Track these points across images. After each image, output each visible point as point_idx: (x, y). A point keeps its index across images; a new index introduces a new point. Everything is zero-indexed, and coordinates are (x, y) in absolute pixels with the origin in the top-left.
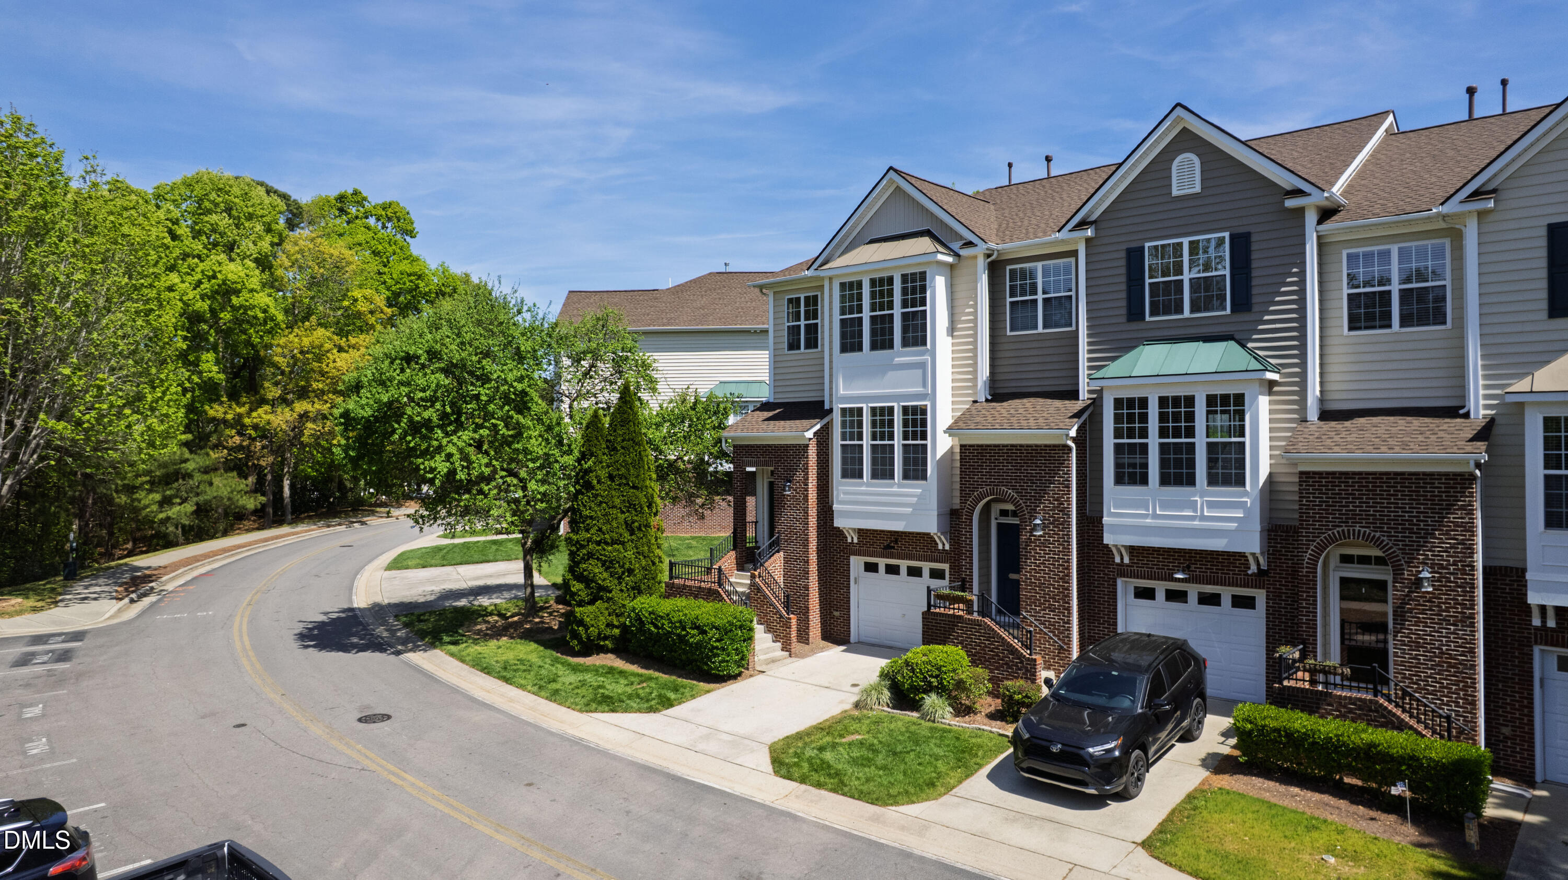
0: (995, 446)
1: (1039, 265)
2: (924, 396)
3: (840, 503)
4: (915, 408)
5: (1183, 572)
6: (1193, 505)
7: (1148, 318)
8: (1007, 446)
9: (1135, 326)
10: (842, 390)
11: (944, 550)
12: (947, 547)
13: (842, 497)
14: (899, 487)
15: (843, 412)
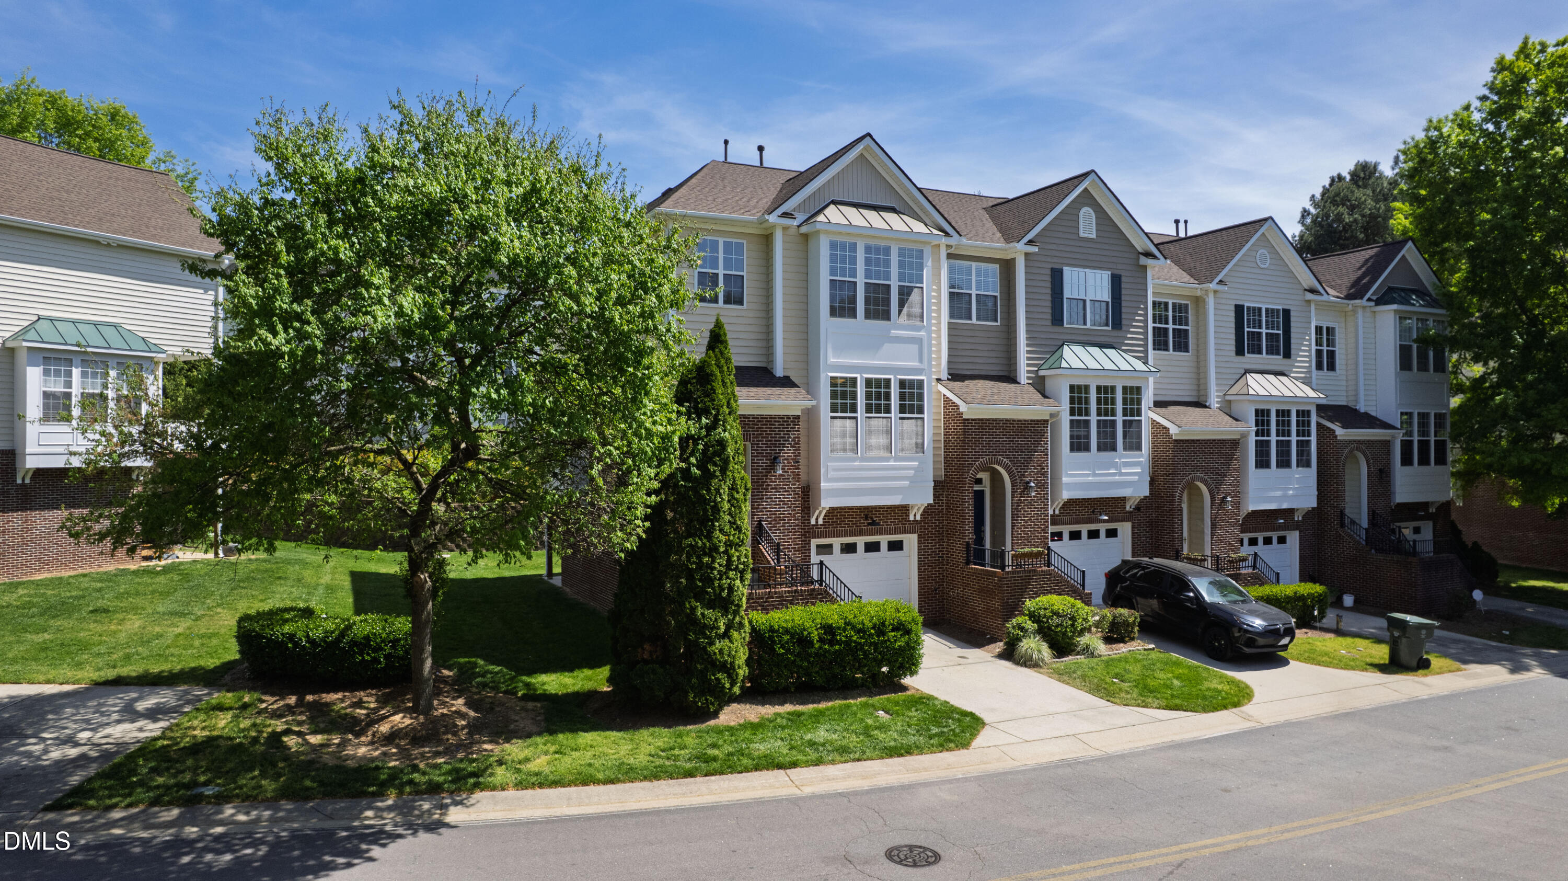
0: (993, 420)
1: (974, 265)
2: (919, 371)
3: (828, 480)
4: (912, 382)
5: (1106, 515)
6: (1115, 466)
7: (1065, 325)
8: (1002, 420)
9: (1057, 329)
10: (832, 360)
11: (915, 520)
12: (918, 518)
13: (832, 474)
14: (895, 461)
15: (834, 382)
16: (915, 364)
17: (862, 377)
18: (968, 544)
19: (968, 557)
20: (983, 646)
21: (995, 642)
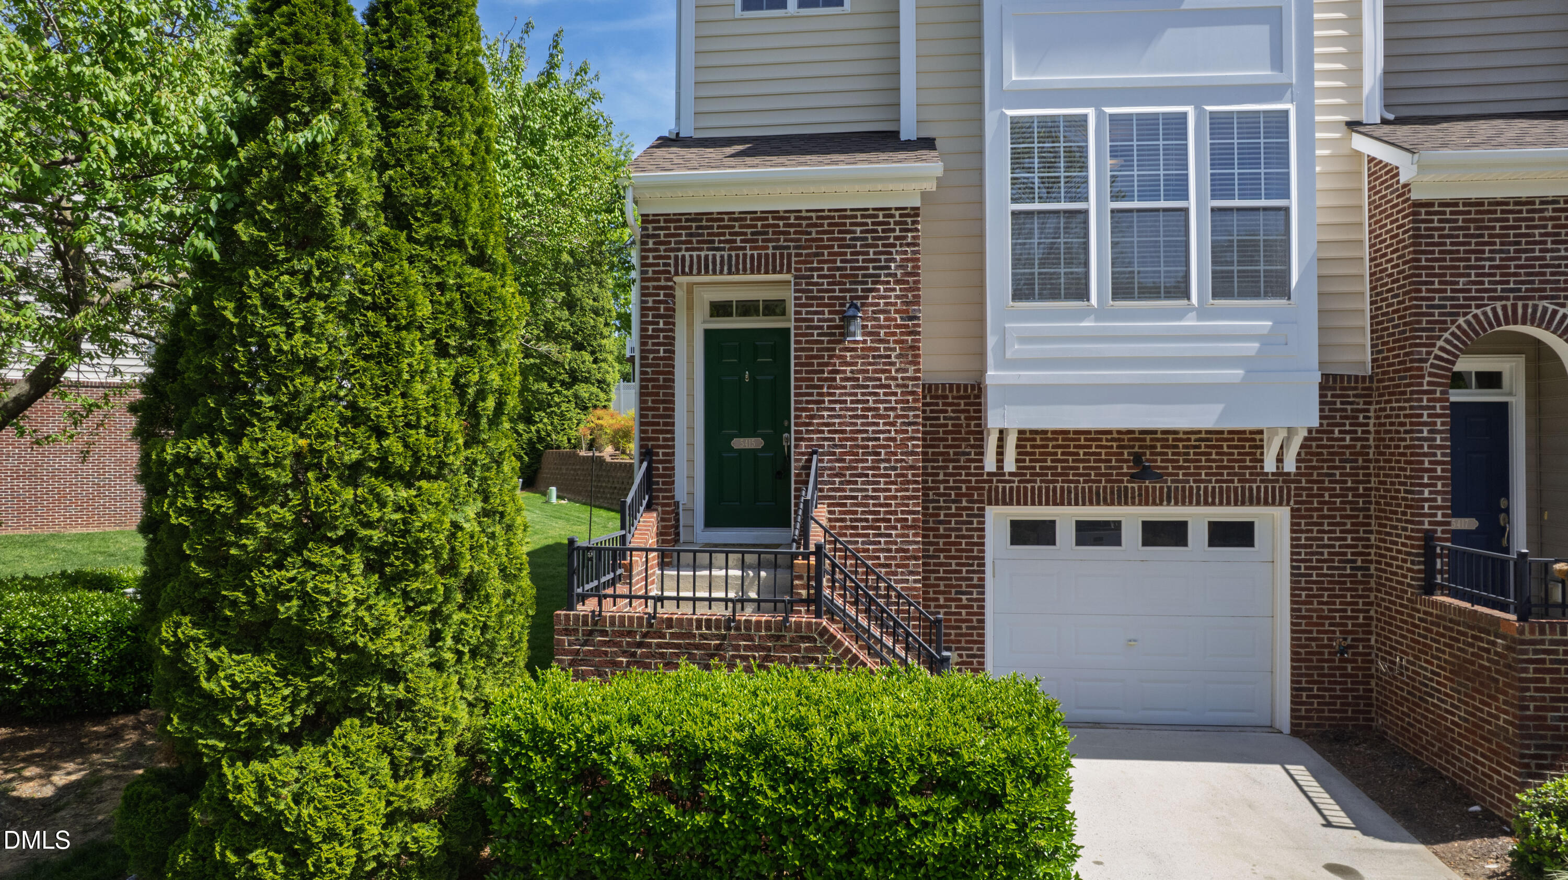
2: (1276, 92)
3: (1010, 365)
4: (1249, 120)
10: (1014, 76)
11: (1280, 473)
12: (1290, 466)
13: (1015, 349)
14: (1200, 317)
15: (1020, 129)
16: (1263, 73)
17: (1100, 115)
18: (1429, 538)
19: (1430, 571)
20: (1447, 838)
21: (1494, 833)
